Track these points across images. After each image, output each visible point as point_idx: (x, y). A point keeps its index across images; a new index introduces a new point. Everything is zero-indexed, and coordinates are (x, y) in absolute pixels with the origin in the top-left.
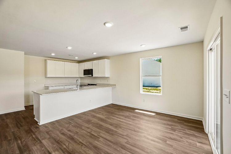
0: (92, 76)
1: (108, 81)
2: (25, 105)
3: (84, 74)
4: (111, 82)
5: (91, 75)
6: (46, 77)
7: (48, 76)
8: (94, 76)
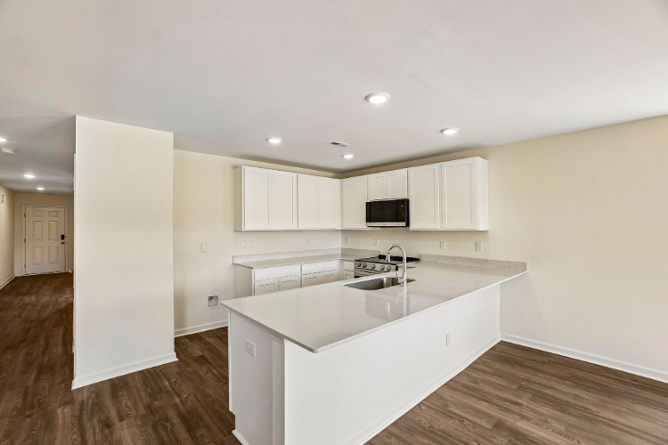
0: (408, 225)
1: (477, 247)
2: (176, 333)
3: (369, 219)
4: (493, 251)
5: (404, 224)
6: (241, 231)
7: (248, 226)
8: (414, 225)
